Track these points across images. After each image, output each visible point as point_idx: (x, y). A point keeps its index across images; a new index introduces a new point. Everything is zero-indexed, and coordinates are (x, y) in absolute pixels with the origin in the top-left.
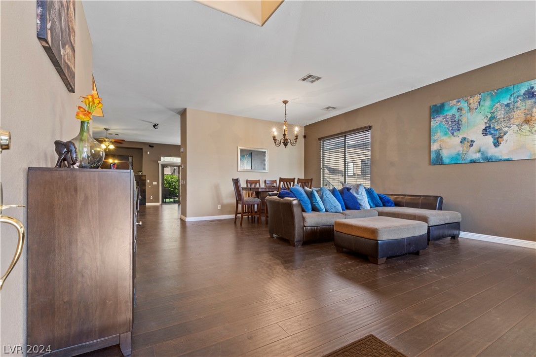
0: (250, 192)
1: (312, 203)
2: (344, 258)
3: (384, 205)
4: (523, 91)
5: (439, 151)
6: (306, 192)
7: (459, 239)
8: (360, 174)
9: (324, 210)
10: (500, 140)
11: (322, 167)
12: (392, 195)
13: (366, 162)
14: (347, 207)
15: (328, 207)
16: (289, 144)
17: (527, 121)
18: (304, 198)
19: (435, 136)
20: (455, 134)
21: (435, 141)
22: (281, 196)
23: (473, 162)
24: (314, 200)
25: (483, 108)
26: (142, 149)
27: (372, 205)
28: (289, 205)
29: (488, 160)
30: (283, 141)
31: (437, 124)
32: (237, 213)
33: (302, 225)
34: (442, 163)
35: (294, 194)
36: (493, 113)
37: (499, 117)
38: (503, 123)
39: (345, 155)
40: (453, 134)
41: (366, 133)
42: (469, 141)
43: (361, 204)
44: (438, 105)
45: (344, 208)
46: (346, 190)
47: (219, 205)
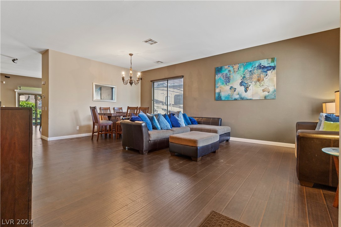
0: (103, 116)
1: (152, 124)
2: (177, 159)
3: (192, 124)
4: (257, 65)
5: (220, 93)
6: (148, 117)
7: (230, 141)
9: (160, 128)
10: (247, 89)
11: (153, 99)
12: (195, 117)
13: (180, 97)
14: (173, 126)
15: (162, 126)
16: (134, 83)
17: (259, 80)
18: (148, 121)
19: (217, 84)
20: (227, 84)
21: (217, 87)
22: (132, 120)
23: (236, 100)
24: (154, 122)
25: (240, 71)
27: (186, 124)
28: (140, 126)
29: (242, 99)
30: (129, 81)
31: (219, 78)
32: (93, 132)
33: (148, 139)
34: (221, 100)
35: (141, 118)
36: (245, 75)
37: (247, 77)
38: (249, 80)
39: (167, 93)
40: (226, 84)
41: (181, 80)
42: (234, 88)
43: (180, 123)
44: (219, 67)
45: (171, 127)
46: (172, 115)
47: (77, 127)
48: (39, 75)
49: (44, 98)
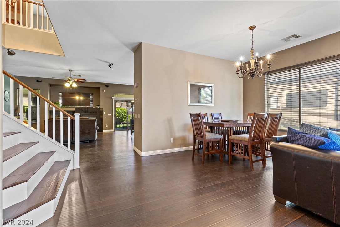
8: (285, 107)
13: (292, 96)
26: (99, 88)
32: (195, 149)
47: (171, 139)
48: (130, 81)
49: (137, 103)
